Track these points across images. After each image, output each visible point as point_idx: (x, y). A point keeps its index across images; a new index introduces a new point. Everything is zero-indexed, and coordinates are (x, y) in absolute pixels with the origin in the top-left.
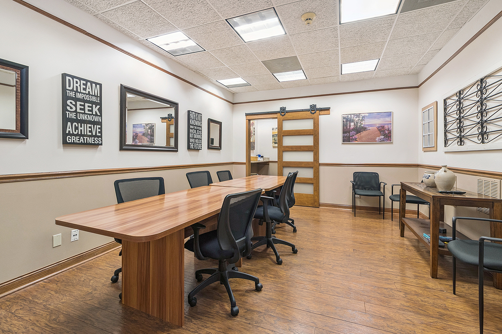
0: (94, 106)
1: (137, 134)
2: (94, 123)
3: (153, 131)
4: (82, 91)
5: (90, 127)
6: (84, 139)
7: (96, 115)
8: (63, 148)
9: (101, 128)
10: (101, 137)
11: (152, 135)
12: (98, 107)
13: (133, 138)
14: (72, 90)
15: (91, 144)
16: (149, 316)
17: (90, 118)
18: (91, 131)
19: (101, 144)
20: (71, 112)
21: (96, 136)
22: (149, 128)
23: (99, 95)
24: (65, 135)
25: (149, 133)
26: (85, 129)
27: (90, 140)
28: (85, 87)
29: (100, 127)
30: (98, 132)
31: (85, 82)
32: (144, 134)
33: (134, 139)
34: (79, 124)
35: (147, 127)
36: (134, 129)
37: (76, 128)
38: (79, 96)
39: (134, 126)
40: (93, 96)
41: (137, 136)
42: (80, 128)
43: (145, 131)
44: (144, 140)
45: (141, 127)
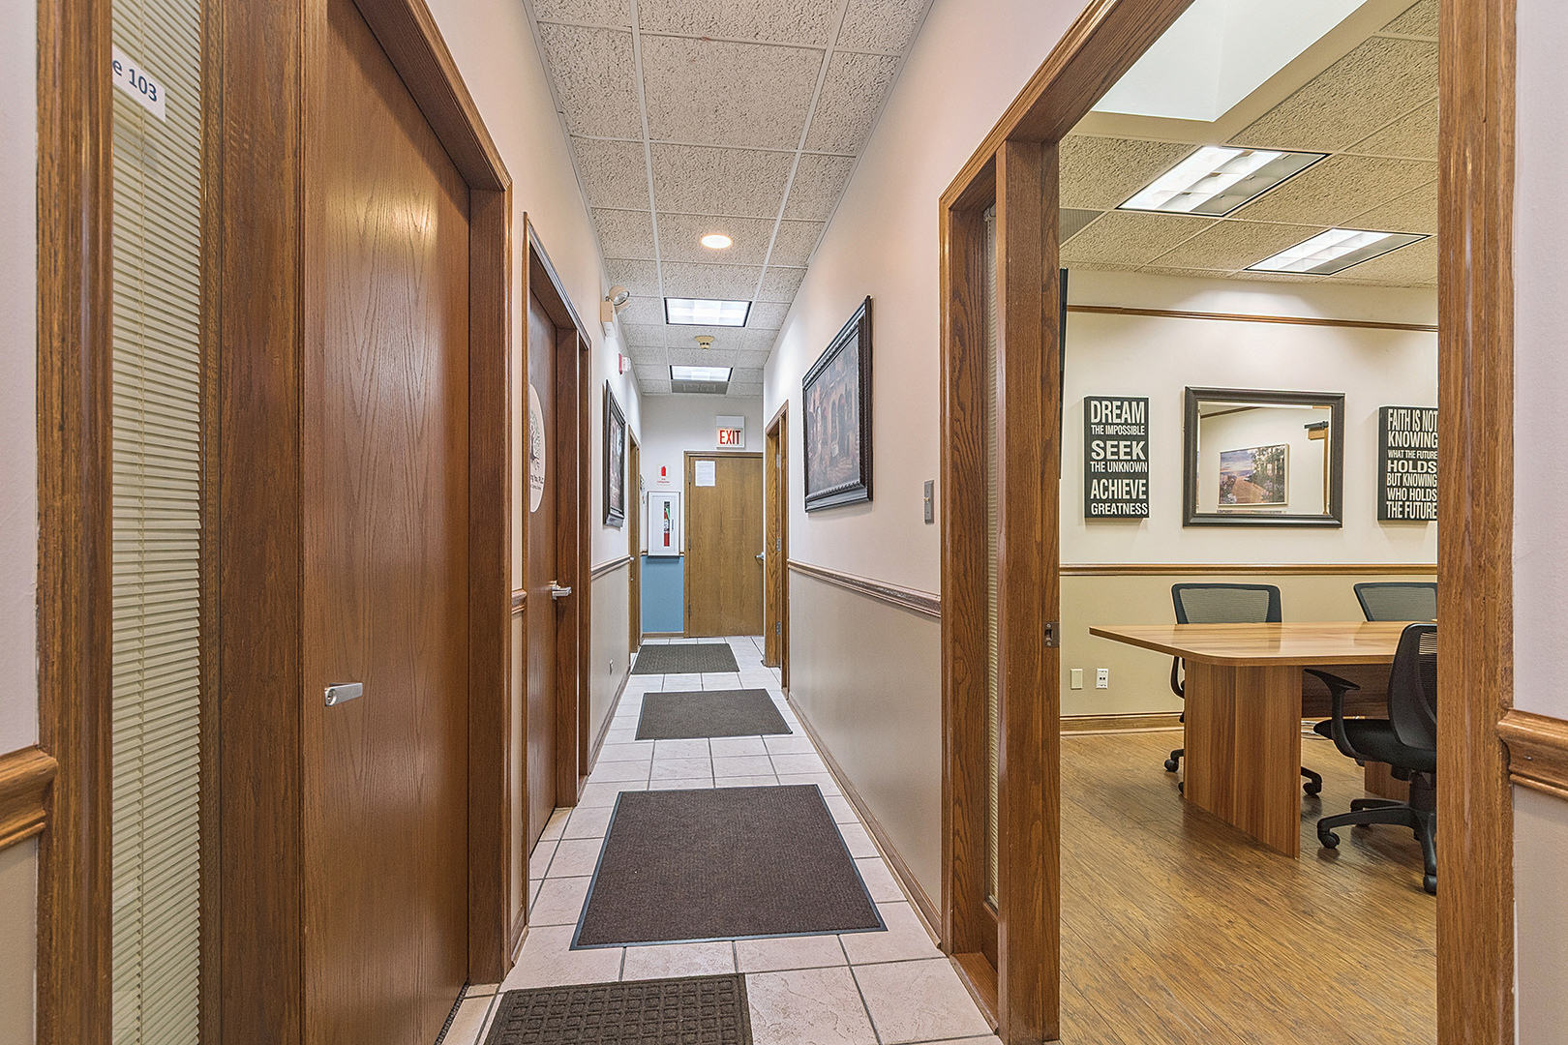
0: (1134, 443)
1: (1234, 477)
2: (1134, 476)
3: (1281, 468)
4: (1116, 421)
5: (1128, 485)
6: (1117, 507)
7: (1139, 460)
8: (1086, 525)
9: (1146, 485)
10: (1146, 501)
11: (1280, 479)
12: (1142, 443)
13: (1221, 489)
14: (1100, 423)
15: (1130, 516)
16: (1232, 826)
17: (1127, 468)
18: (1129, 492)
19: (1147, 516)
20: (1097, 461)
21: (1138, 501)
22: (1271, 460)
23: (1143, 422)
24: (1089, 501)
25: (1270, 472)
26: (1119, 488)
27: (1128, 509)
28: (1119, 412)
29: (1144, 481)
30: (1140, 493)
31: (1119, 403)
32: (1253, 479)
33: (1224, 493)
34: (1110, 481)
35: (1263, 458)
36: (1224, 465)
37: (1106, 489)
38: (1110, 430)
39: (1224, 457)
40: (1134, 424)
41: (1234, 482)
42: (1111, 488)
43: (1256, 469)
44: (1254, 494)
45: (1245, 458)
